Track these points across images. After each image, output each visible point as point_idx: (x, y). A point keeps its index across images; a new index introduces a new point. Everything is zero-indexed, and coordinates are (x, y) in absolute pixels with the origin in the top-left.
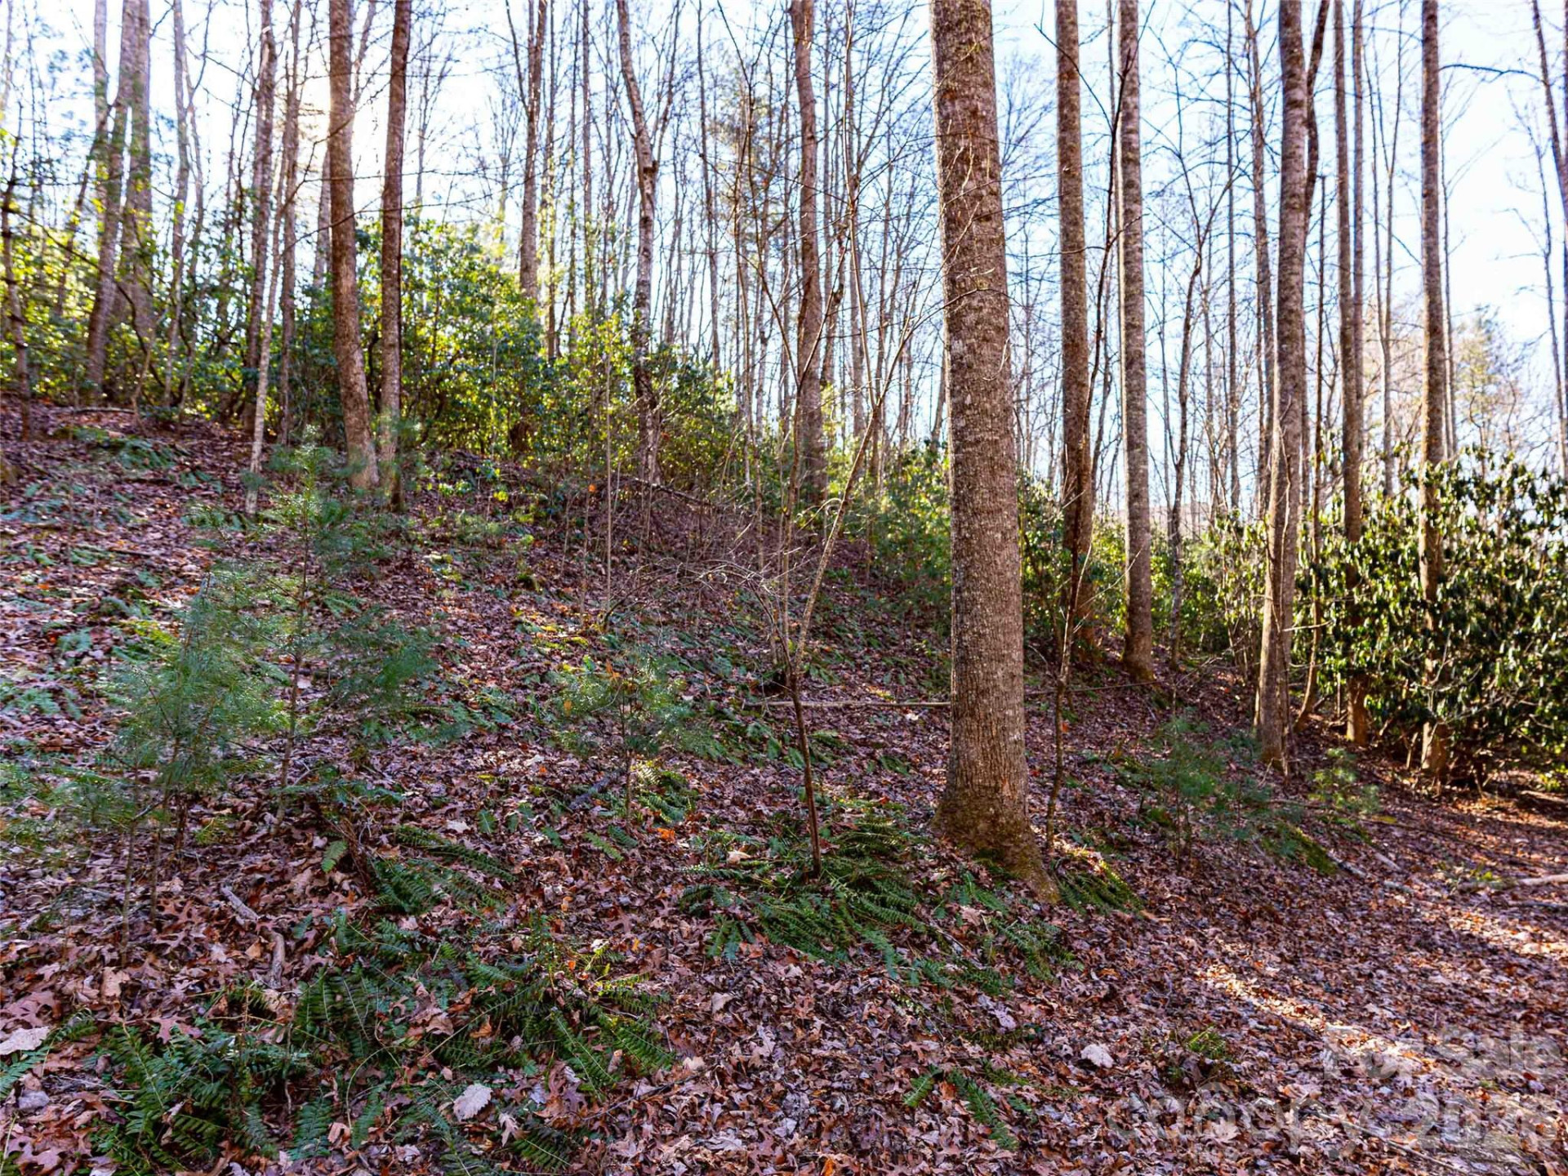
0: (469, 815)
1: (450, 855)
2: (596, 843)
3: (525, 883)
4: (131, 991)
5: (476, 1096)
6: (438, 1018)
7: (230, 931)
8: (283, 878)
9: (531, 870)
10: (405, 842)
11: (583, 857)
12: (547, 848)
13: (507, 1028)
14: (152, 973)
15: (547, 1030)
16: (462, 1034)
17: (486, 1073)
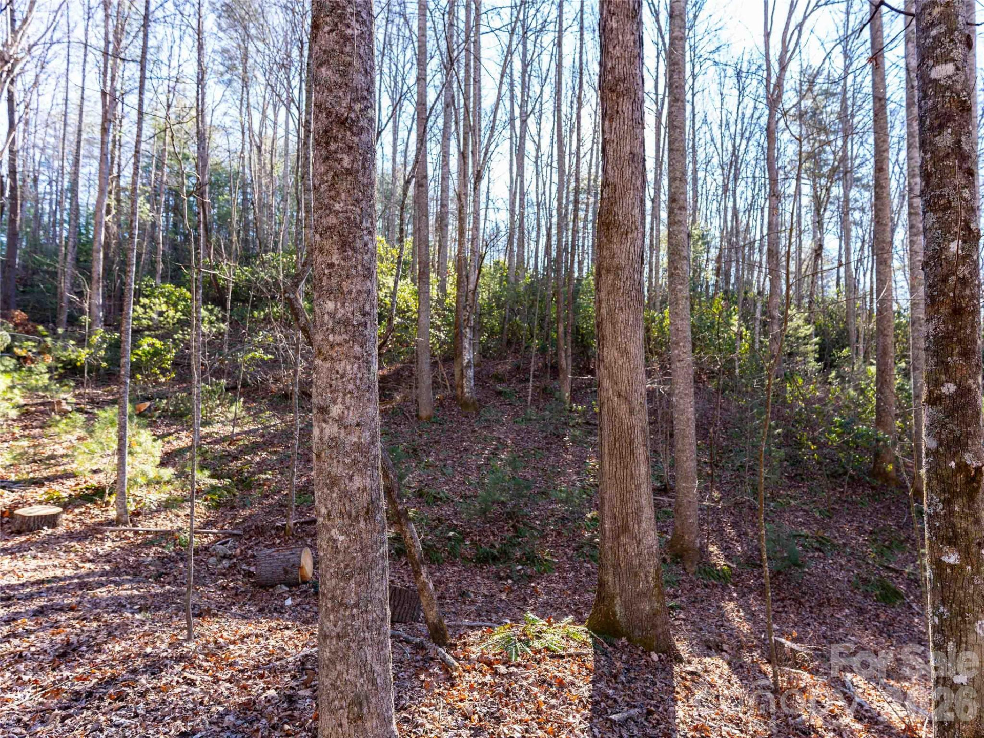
0: (541, 521)
1: (532, 528)
2: (564, 531)
3: (544, 537)
4: (480, 540)
5: (520, 567)
6: (518, 555)
7: (494, 535)
8: (504, 527)
9: (547, 534)
10: (524, 524)
11: (559, 534)
12: (553, 530)
13: (528, 559)
14: (482, 538)
15: (533, 562)
16: (521, 559)
17: (523, 565)
